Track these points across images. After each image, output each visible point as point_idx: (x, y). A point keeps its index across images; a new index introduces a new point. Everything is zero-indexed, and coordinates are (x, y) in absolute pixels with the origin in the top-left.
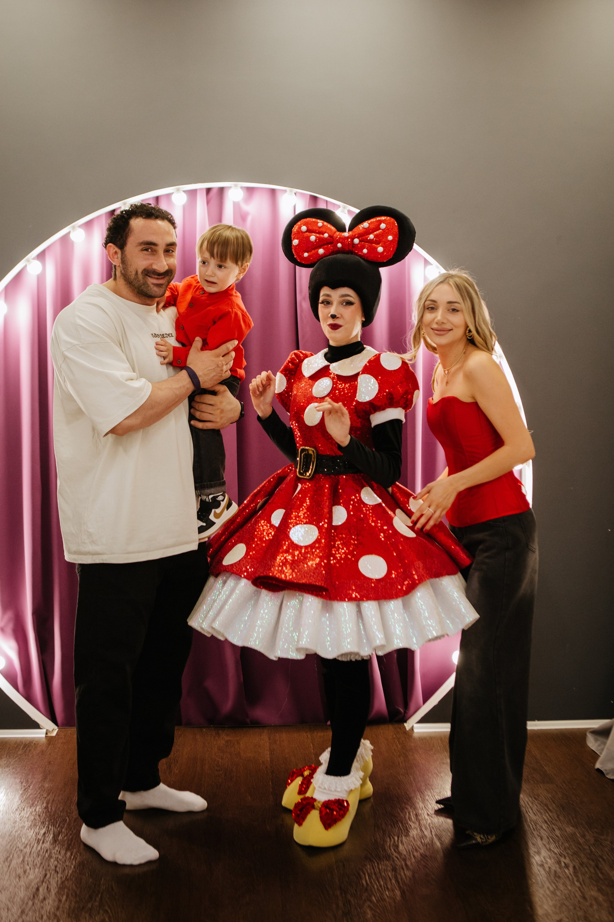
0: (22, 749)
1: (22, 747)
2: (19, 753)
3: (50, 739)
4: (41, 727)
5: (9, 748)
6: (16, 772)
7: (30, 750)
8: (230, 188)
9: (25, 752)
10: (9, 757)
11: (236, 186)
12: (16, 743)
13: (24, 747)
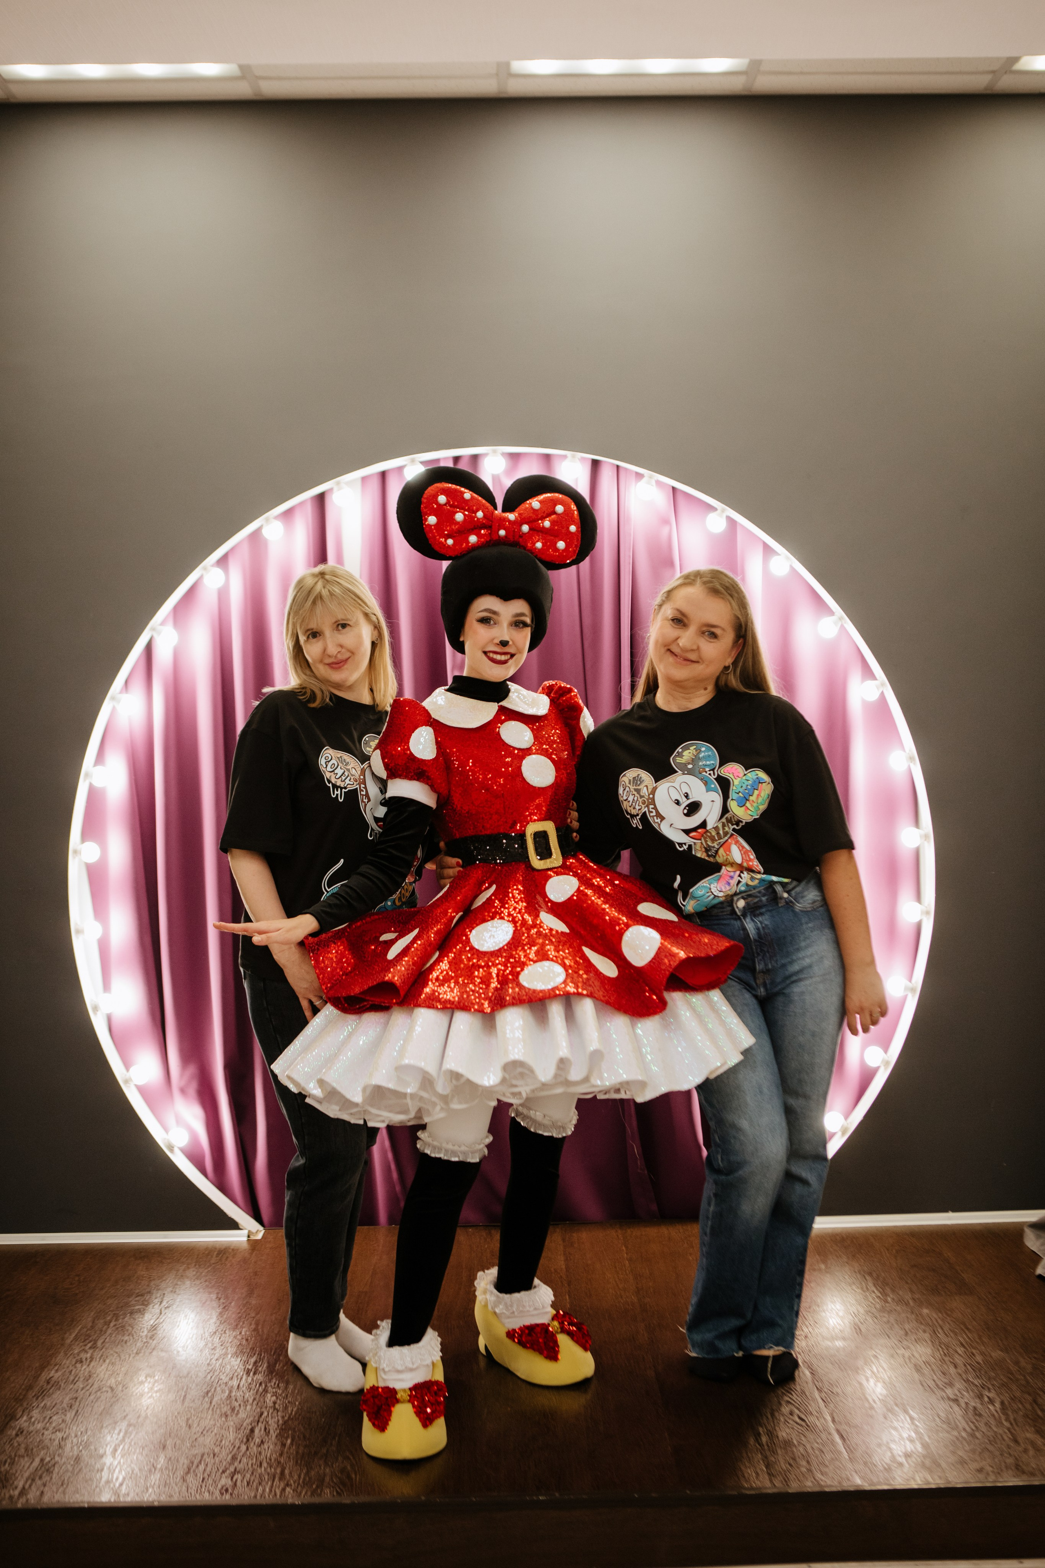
0: (217, 1257)
1: (216, 1253)
2: (213, 1261)
3: (254, 1244)
4: (241, 1227)
5: (198, 1255)
6: (210, 1285)
7: (227, 1257)
8: (486, 455)
9: (221, 1260)
10: (199, 1266)
11: (495, 452)
12: (207, 1249)
13: (218, 1254)
